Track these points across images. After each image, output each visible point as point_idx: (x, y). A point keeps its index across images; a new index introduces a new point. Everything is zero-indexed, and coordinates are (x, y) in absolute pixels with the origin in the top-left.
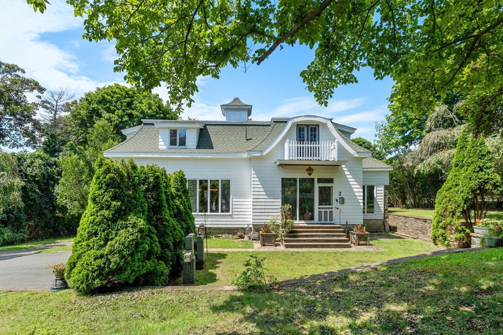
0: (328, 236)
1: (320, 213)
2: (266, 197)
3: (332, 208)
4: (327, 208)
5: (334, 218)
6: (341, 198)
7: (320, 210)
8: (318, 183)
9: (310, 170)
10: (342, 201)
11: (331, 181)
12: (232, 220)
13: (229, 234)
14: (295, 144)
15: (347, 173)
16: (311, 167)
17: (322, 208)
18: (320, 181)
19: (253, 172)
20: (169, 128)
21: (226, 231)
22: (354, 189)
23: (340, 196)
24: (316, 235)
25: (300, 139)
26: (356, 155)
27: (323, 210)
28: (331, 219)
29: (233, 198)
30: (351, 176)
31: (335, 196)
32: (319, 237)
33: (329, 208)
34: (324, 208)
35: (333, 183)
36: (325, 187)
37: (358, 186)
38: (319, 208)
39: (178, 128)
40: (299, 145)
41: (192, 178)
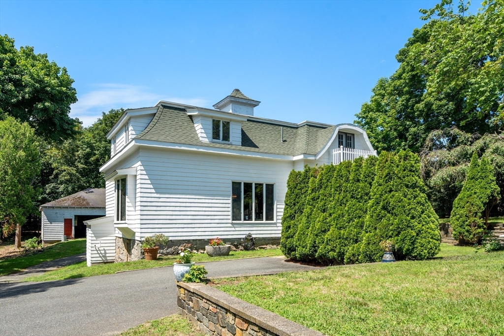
12: (276, 228)
13: (273, 244)
20: (212, 117)
21: (271, 242)
29: (277, 205)
39: (222, 118)
41: (237, 180)
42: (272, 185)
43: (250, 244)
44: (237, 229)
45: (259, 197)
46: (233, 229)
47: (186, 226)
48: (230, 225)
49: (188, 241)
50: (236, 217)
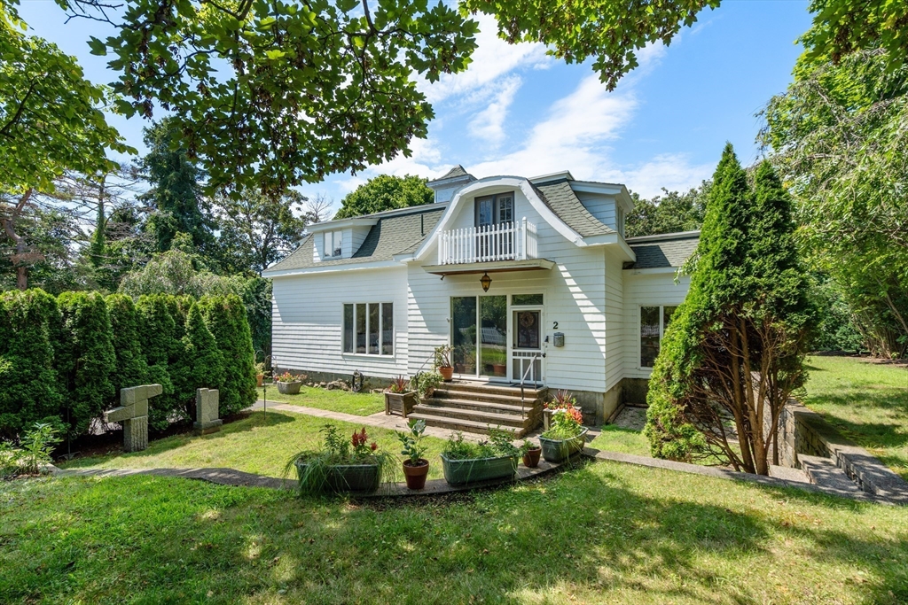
0: (494, 410)
1: (516, 362)
2: (427, 330)
3: (539, 355)
4: (529, 354)
5: (542, 375)
6: (559, 334)
7: (515, 357)
8: (512, 304)
9: (486, 281)
10: (560, 341)
11: (538, 299)
12: (394, 366)
14: (473, 233)
15: (570, 282)
16: (488, 274)
17: (520, 354)
18: (517, 300)
19: (409, 289)
22: (585, 316)
23: (556, 331)
24: (473, 406)
25: (480, 222)
26: (582, 244)
27: (522, 358)
28: (537, 377)
29: (396, 332)
30: (578, 289)
31: (546, 329)
32: (478, 410)
33: (533, 354)
34: (524, 354)
35: (542, 303)
36: (528, 311)
37: (595, 310)
38: (514, 354)
40: (479, 234)
41: (349, 301)
42: (391, 304)
43: (361, 384)
44: (348, 363)
45: (374, 320)
46: (343, 363)
47: (302, 355)
48: (340, 358)
49: (305, 372)
50: (347, 347)
